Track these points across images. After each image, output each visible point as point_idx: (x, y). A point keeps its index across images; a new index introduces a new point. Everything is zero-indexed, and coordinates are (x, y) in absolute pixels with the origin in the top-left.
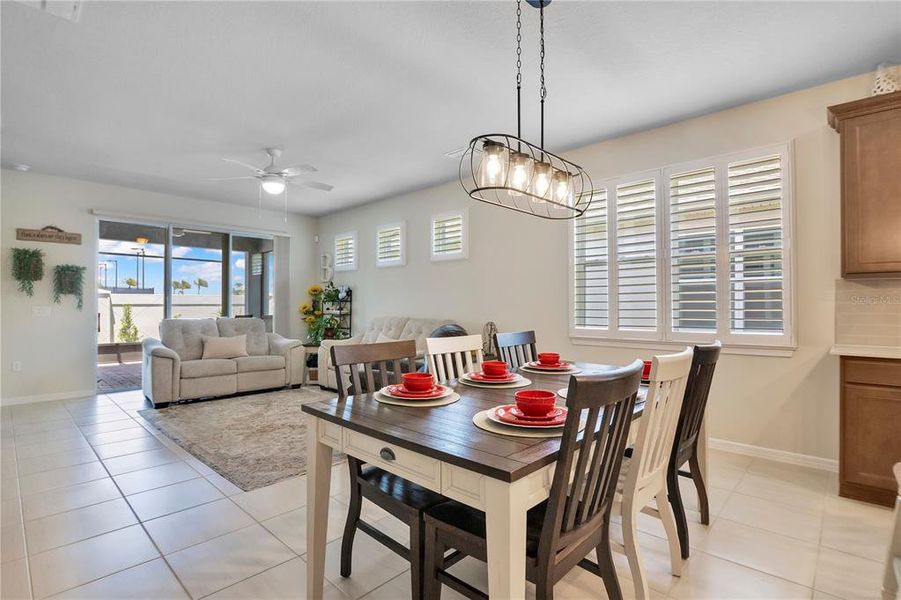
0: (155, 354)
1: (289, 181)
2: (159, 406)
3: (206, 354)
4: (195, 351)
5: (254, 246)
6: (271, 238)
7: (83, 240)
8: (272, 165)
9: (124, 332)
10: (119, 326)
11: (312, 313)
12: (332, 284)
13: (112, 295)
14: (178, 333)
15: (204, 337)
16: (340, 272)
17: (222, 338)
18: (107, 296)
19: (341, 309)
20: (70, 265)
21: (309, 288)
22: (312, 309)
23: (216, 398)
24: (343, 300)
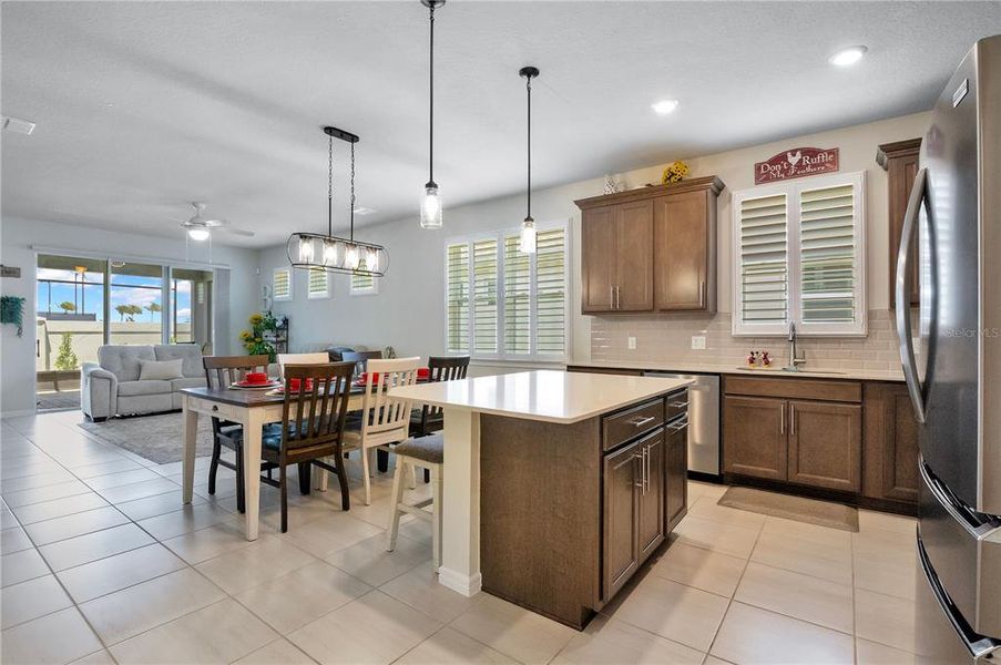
0: (93, 375)
1: (213, 229)
2: (97, 420)
3: (143, 375)
4: (133, 374)
5: (198, 277)
6: (211, 270)
7: (22, 273)
8: (198, 217)
9: (62, 360)
10: (56, 354)
11: (253, 340)
12: (270, 313)
13: (47, 322)
14: (117, 358)
15: (142, 361)
16: (279, 302)
17: (159, 363)
18: (41, 323)
19: (278, 336)
20: (9, 296)
21: (250, 317)
22: (253, 336)
23: (153, 414)
24: (278, 329)
